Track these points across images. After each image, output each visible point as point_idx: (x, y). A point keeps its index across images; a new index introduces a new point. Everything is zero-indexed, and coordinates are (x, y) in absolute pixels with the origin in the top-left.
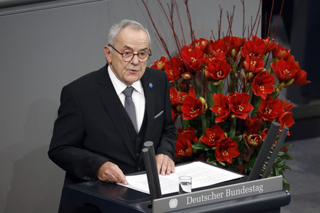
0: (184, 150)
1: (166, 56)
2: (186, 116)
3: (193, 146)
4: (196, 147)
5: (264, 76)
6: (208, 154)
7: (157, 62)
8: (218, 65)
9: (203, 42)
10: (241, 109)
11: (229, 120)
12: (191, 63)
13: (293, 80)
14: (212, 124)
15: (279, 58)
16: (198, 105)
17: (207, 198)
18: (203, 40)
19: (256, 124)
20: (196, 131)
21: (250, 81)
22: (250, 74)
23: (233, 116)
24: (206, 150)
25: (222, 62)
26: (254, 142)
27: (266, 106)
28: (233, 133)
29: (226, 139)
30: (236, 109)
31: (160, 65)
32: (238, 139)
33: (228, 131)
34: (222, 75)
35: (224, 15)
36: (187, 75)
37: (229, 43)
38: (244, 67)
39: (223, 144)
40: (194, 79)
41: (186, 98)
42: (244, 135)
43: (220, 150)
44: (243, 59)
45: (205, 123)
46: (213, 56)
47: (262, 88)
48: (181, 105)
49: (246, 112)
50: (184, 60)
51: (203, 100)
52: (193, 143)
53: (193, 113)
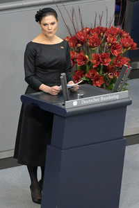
0: (78, 80)
1: (69, 36)
2: (79, 64)
4: (84, 79)
5: (117, 45)
6: (89, 82)
7: (65, 39)
8: (94, 40)
10: (105, 60)
11: (99, 66)
12: (81, 39)
13: (130, 47)
14: (91, 68)
15: (124, 37)
16: (85, 59)
17: (92, 101)
18: (87, 28)
19: (112, 68)
20: (83, 72)
21: (110, 47)
22: (110, 44)
23: (102, 64)
24: (88, 80)
25: (97, 38)
26: (111, 77)
27: (117, 60)
28: (101, 72)
29: (98, 75)
30: (103, 61)
32: (103, 75)
33: (99, 72)
34: (96, 45)
35: (98, 16)
36: (80, 45)
37: (100, 31)
38: (107, 41)
39: (97, 78)
40: (83, 46)
41: (79, 56)
42: (107, 73)
43: (95, 81)
44: (106, 37)
45: (88, 68)
46: (92, 36)
47: (116, 51)
48: (77, 59)
49: (108, 62)
50: (78, 38)
51: (87, 57)
52: (82, 77)
53: (83, 63)
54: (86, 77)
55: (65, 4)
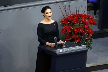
0: (68, 39)
2: (68, 31)
5: (86, 23)
6: (73, 40)
12: (70, 20)
13: (93, 24)
15: (90, 19)
16: (71, 29)
17: (69, 50)
18: (73, 14)
20: (71, 35)
22: (83, 22)
23: (79, 32)
25: (77, 19)
28: (79, 35)
29: (77, 37)
30: (80, 30)
31: (63, 20)
32: (80, 37)
34: (77, 22)
35: (77, 9)
36: (69, 22)
37: (79, 16)
41: (68, 27)
42: (82, 36)
45: (73, 33)
46: (75, 18)
48: (67, 29)
49: (82, 31)
50: (68, 19)
52: (70, 38)
53: (70, 31)
54: (72, 38)
55: (62, 3)
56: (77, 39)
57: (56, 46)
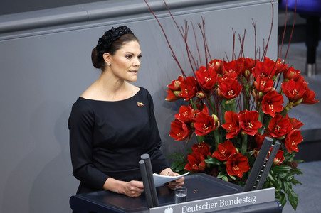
0: (197, 165)
2: (199, 132)
3: (206, 161)
4: (210, 161)
5: (273, 95)
6: (220, 168)
7: (174, 81)
8: (230, 85)
9: (217, 63)
10: (251, 126)
12: (205, 83)
13: (302, 99)
15: (289, 79)
16: (211, 122)
17: (201, 208)
18: (218, 61)
20: (210, 147)
21: (260, 99)
22: (260, 93)
23: (243, 133)
24: (218, 164)
25: (234, 82)
27: (276, 124)
28: (244, 148)
29: (237, 154)
30: (246, 126)
31: (177, 84)
32: (249, 154)
33: (240, 147)
34: (233, 94)
35: (237, 37)
36: (201, 94)
37: (242, 66)
38: (255, 88)
39: (234, 159)
40: (208, 97)
41: (199, 115)
42: (255, 151)
43: (232, 165)
45: (217, 139)
46: (226, 76)
47: (271, 107)
48: (195, 121)
49: (256, 129)
50: (198, 80)
51: (215, 117)
52: (206, 158)
53: (206, 130)
54: (215, 158)
55: (174, 12)
56: (237, 163)
57: (148, 194)
